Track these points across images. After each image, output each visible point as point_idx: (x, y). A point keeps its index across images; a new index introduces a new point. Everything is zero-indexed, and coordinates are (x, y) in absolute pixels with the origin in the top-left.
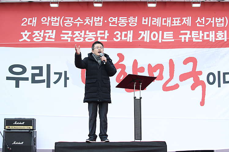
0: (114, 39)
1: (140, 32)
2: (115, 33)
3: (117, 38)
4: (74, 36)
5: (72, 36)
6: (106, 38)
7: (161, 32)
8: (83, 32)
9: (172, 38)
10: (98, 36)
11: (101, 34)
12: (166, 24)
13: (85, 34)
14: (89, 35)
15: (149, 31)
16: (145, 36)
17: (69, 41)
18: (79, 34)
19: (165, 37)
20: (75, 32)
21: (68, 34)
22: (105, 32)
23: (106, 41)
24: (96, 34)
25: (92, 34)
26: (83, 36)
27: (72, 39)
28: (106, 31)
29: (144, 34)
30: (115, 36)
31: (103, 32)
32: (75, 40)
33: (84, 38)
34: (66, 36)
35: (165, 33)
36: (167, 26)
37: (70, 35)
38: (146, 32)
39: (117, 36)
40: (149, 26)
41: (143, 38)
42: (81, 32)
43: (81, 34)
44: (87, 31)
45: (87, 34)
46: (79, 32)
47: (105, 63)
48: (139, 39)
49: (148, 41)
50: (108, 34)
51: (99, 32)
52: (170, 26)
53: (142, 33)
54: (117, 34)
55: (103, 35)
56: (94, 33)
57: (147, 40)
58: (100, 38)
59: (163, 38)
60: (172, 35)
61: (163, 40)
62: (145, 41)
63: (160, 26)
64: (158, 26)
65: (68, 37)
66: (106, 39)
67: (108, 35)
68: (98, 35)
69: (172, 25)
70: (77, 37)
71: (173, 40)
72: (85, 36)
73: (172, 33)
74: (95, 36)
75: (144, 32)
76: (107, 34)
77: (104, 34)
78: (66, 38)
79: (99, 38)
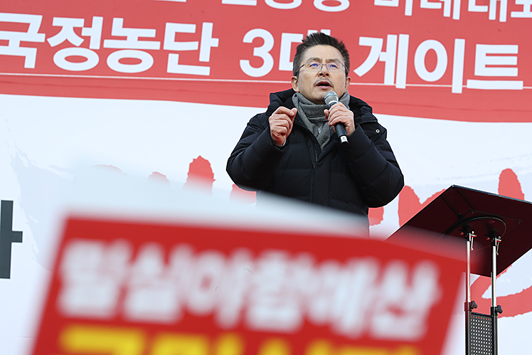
0: (245, 65)
1: (364, 41)
2: (249, 38)
3: (257, 62)
4: (54, 41)
5: (41, 38)
6: (205, 56)
7: (460, 45)
8: (98, 21)
9: (514, 72)
10: (165, 48)
11: (180, 37)
12: (483, 9)
13: (106, 33)
14: (125, 38)
15: (405, 39)
16: (388, 58)
17: (30, 63)
18: (78, 31)
19: (480, 70)
20: (57, 21)
21: (24, 27)
22: (199, 30)
23: (205, 71)
24: (160, 37)
25: (140, 39)
26: (95, 44)
27: (45, 52)
28: (208, 28)
29: (384, 49)
30: (247, 51)
31: (191, 28)
32: (59, 59)
33: (104, 53)
34: (15, 37)
35: (481, 49)
36: (492, 17)
37: (34, 35)
38: (392, 39)
39: (257, 52)
40: (408, 11)
41: (380, 66)
42: (88, 24)
43: (85, 32)
44: (118, 23)
45: (113, 34)
46: (80, 22)
47: (344, 139)
48: (361, 71)
49: (401, 84)
50: (217, 40)
51: (172, 29)
52: (503, 18)
53: (374, 43)
54: (259, 42)
55: (192, 46)
56: (151, 33)
57: (396, 78)
58: (177, 56)
59: (469, 72)
60: (514, 60)
61: (472, 84)
62: (388, 81)
63: (456, 16)
64: (447, 14)
65: (23, 44)
66: (204, 64)
67: (215, 43)
68: (170, 44)
69: (514, 14)
70: (66, 44)
71: (519, 85)
72: (108, 44)
73: (514, 49)
74: (155, 46)
75: (381, 40)
76: (209, 42)
77: (196, 37)
78: (13, 50)
79: (173, 60)
